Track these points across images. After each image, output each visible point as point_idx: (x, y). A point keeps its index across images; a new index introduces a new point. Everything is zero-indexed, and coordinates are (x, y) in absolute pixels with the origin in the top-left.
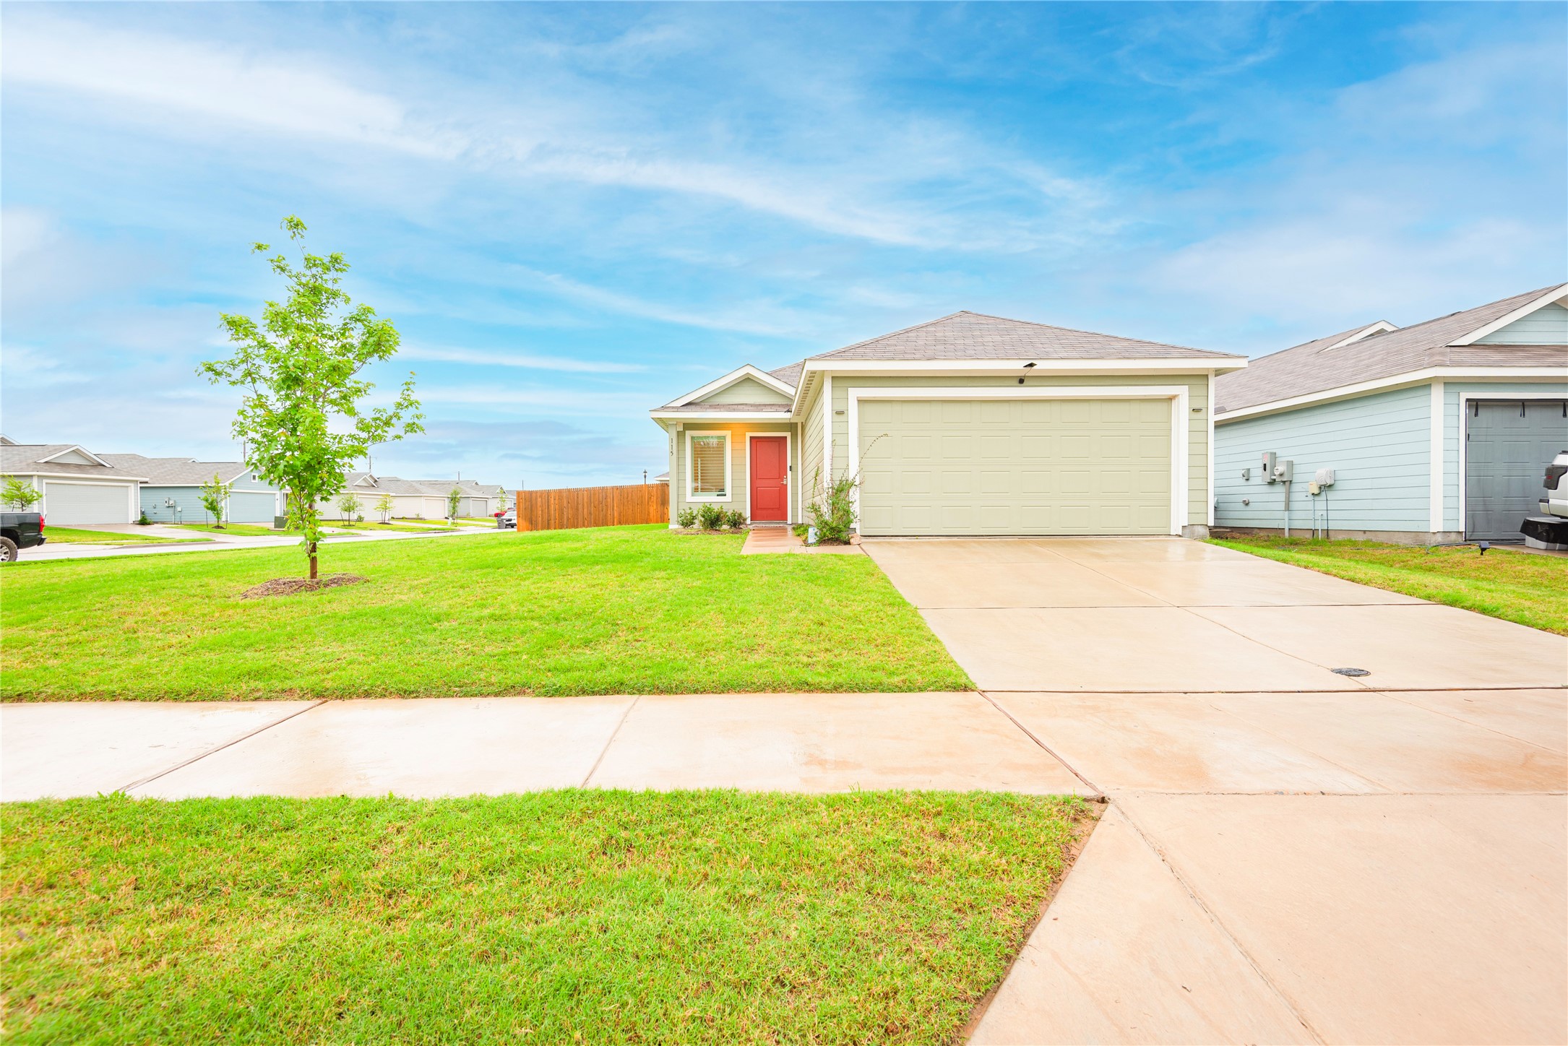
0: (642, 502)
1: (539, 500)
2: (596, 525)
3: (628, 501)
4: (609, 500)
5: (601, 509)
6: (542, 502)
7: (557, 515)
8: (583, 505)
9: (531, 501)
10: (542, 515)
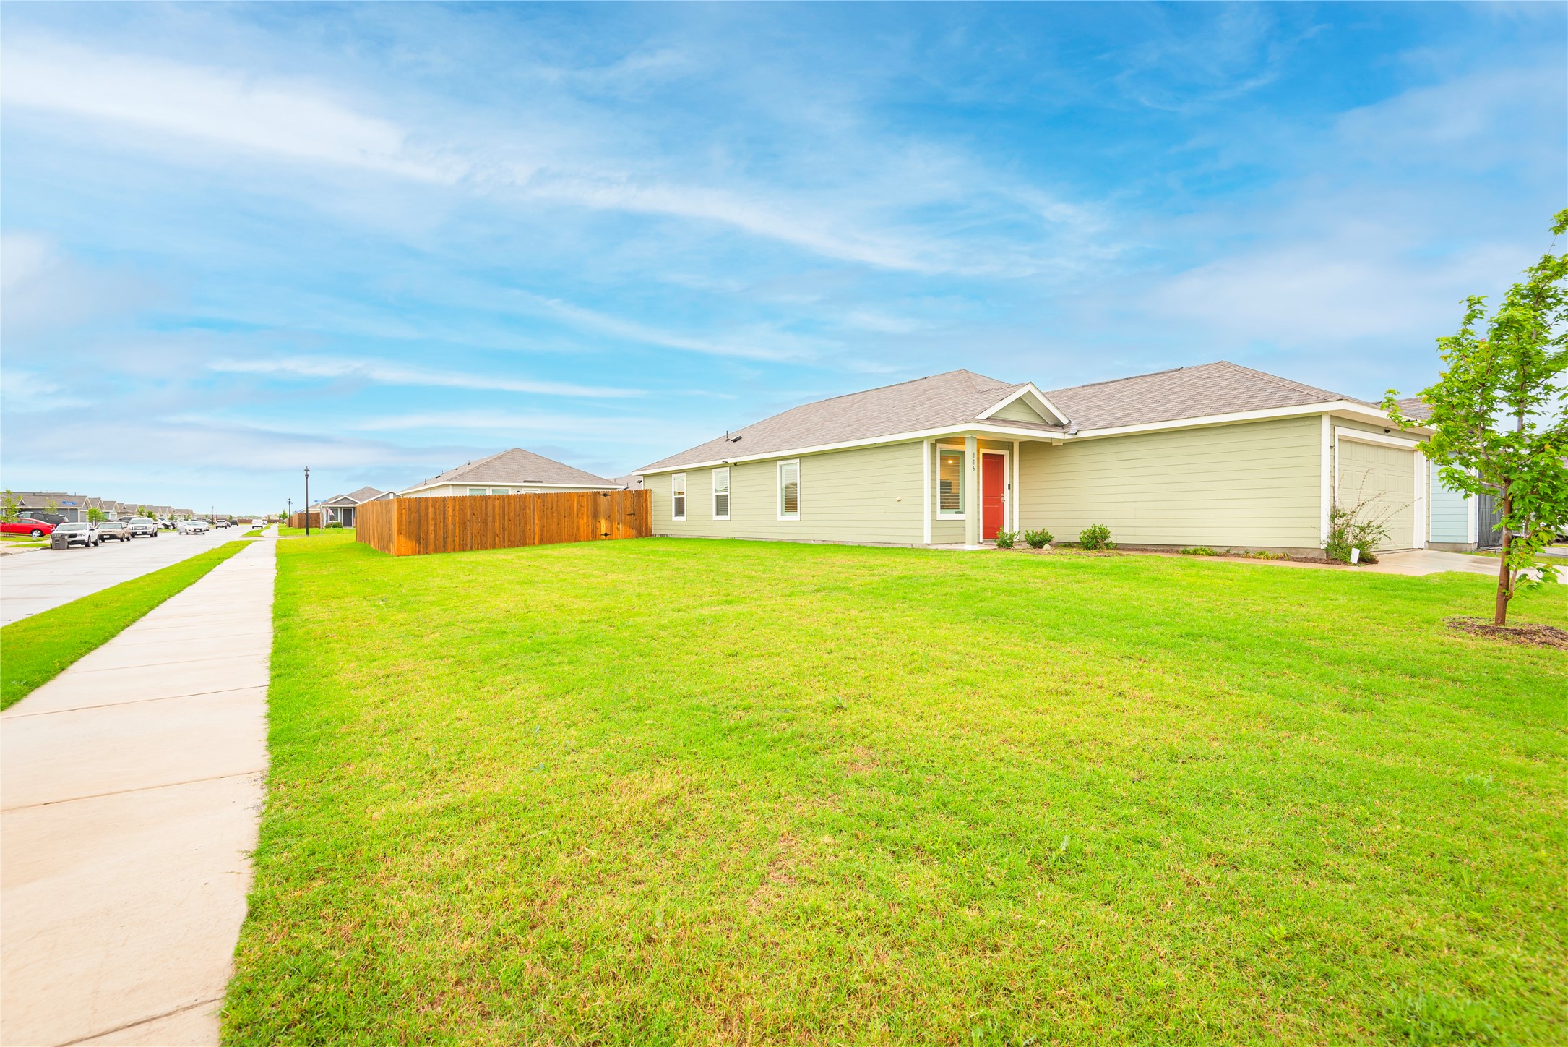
0: (570, 514)
1: (431, 510)
2: (511, 544)
3: (552, 513)
4: (528, 511)
5: (517, 522)
6: (435, 513)
7: (457, 530)
8: (494, 518)
9: (418, 512)
10: (435, 531)
